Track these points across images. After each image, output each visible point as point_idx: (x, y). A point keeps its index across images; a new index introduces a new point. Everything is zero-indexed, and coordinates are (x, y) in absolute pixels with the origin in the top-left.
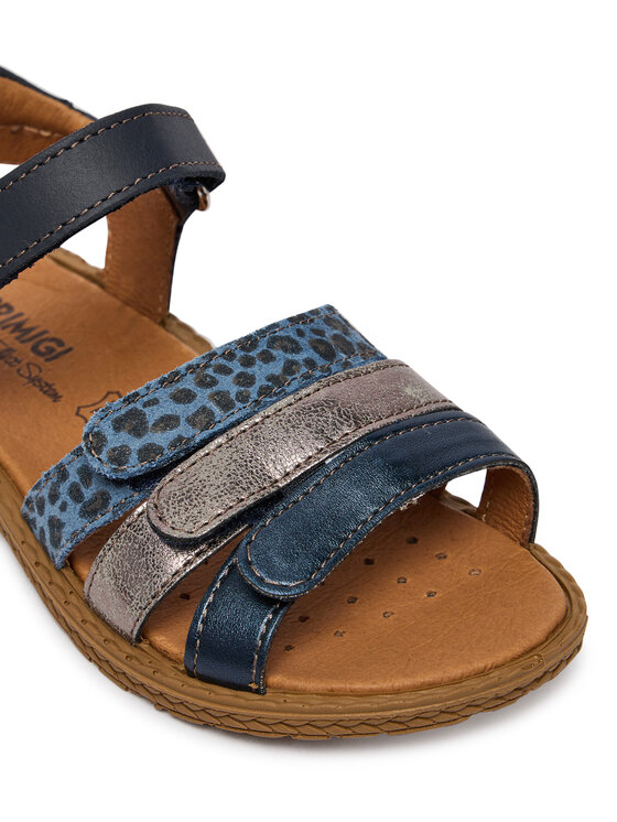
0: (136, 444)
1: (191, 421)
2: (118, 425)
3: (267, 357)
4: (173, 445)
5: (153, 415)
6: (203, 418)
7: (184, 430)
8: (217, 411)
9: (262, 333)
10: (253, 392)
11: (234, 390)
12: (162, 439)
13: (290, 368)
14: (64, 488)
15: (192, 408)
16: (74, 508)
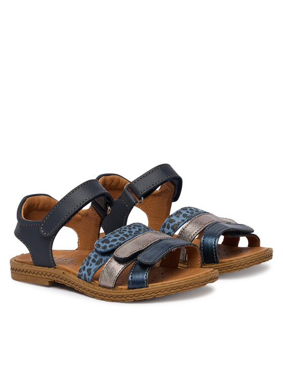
0: (108, 245)
1: (120, 239)
2: (103, 242)
3: (134, 228)
4: (117, 244)
5: (110, 240)
6: (122, 239)
7: (118, 241)
8: (125, 237)
9: (132, 224)
10: (133, 234)
11: (128, 234)
12: (114, 243)
13: (140, 230)
14: (90, 261)
15: (119, 237)
16: (94, 264)
